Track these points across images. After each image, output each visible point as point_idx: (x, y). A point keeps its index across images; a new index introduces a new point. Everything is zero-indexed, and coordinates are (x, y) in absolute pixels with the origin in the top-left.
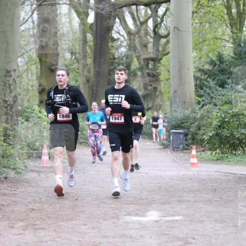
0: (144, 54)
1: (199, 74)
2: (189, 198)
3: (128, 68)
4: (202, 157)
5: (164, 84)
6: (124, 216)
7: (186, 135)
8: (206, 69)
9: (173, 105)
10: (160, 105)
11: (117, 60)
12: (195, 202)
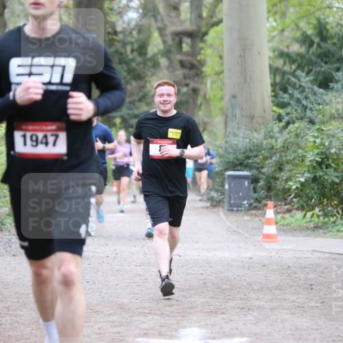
0: (172, 23)
1: (279, 63)
2: (262, 303)
3: (143, 51)
4: (285, 223)
5: (211, 83)
6: (136, 336)
7: (255, 180)
8: (293, 53)
9: (230, 123)
10: (205, 124)
11: (120, 37)
12: (272, 309)
